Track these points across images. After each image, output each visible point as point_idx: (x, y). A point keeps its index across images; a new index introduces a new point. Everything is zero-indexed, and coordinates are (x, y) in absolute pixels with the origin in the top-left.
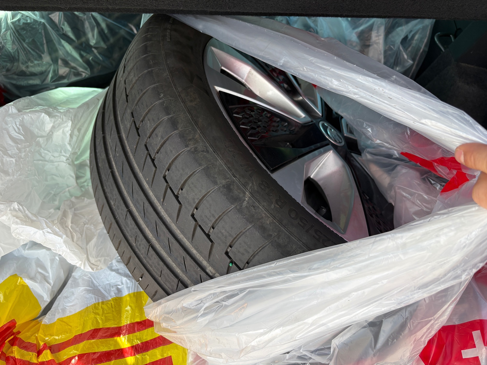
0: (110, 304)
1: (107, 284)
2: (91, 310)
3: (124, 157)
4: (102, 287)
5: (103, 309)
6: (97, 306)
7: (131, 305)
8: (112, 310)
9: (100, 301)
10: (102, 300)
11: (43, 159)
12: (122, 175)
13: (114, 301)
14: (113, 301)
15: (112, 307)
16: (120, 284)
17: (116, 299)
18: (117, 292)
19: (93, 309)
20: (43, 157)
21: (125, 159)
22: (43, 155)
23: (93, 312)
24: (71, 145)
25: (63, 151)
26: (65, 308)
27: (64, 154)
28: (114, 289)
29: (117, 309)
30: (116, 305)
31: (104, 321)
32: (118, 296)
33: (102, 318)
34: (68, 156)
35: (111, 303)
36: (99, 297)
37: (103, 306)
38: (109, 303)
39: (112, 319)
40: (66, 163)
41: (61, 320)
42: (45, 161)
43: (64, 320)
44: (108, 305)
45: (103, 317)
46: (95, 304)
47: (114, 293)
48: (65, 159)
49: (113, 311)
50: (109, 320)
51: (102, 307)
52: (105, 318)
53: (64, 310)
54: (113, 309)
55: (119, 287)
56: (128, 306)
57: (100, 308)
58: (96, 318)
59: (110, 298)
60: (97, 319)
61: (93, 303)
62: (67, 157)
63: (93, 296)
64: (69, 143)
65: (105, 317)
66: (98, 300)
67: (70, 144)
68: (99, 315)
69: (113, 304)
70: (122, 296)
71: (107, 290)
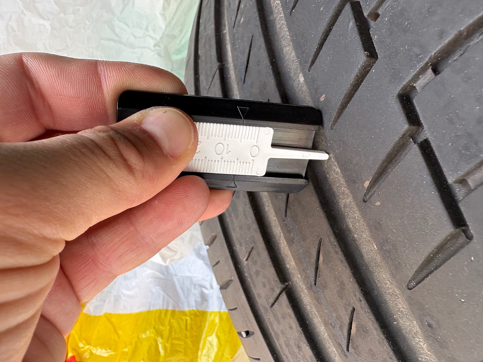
0: (184, 321)
1: (187, 277)
2: (153, 322)
3: (258, 23)
4: (178, 280)
5: (171, 327)
6: (163, 316)
7: (219, 334)
8: (186, 335)
9: (170, 308)
10: (174, 306)
11: (117, 38)
12: (243, 78)
13: (192, 317)
14: (190, 317)
15: (186, 329)
16: (208, 286)
17: (196, 315)
18: (199, 299)
19: (155, 322)
20: (117, 35)
21: (260, 30)
22: (117, 30)
23: (154, 328)
24: (165, 17)
25: (150, 28)
26: (120, 296)
27: (151, 33)
28: (196, 292)
29: (194, 334)
30: (194, 327)
31: (168, 352)
32: (200, 309)
33: (167, 345)
34: (158, 38)
35: (186, 321)
36: (170, 300)
37: (172, 321)
38: (184, 318)
39: (183, 351)
40: (153, 51)
41: (108, 317)
42: (121, 42)
43: (113, 320)
44: (181, 322)
45: (167, 343)
46: (160, 311)
47: (196, 301)
48: (152, 43)
49: (186, 338)
50: (177, 352)
51: (170, 322)
52: (171, 347)
53: (117, 299)
54: (188, 333)
55: (205, 290)
56: (214, 334)
57: (167, 323)
58: (156, 341)
59: (186, 309)
60: (157, 345)
61: (158, 308)
62: (156, 39)
63: (162, 293)
64: (162, 12)
65: (172, 344)
66: (168, 306)
67: (163, 15)
68: (162, 337)
69: (189, 322)
70: (207, 310)
71: (186, 290)
